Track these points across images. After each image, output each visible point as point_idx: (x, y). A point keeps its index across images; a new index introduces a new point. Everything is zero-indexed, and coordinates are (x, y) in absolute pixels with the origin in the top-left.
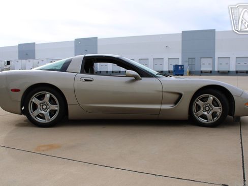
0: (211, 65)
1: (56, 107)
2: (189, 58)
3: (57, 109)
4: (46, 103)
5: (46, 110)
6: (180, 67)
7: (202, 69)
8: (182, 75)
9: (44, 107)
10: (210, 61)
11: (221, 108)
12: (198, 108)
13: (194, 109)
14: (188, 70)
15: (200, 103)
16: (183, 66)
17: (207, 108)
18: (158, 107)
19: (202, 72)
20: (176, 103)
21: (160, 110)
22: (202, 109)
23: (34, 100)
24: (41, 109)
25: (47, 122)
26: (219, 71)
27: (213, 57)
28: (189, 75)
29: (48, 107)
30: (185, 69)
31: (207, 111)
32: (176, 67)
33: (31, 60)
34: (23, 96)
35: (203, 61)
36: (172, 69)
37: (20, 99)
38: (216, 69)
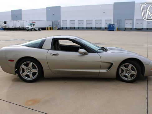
0: (131, 25)
1: (36, 71)
2: (118, 20)
3: (37, 72)
4: (30, 68)
5: (30, 73)
6: (112, 26)
7: (126, 27)
8: (113, 31)
9: (29, 70)
10: (131, 22)
11: (136, 72)
12: (122, 71)
13: (120, 71)
14: (117, 28)
15: (124, 68)
16: (114, 25)
17: (128, 72)
18: (98, 71)
19: (125, 28)
20: (109, 68)
21: (99, 73)
22: (124, 72)
23: (23, 66)
24: (27, 72)
25: (31, 79)
26: (136, 28)
27: (133, 20)
28: (118, 31)
29: (31, 70)
30: (115, 27)
31: (128, 73)
32: (110, 25)
33: (19, 21)
34: (16, 64)
35: (127, 21)
36: (107, 26)
37: (14, 66)
38: (135, 27)
